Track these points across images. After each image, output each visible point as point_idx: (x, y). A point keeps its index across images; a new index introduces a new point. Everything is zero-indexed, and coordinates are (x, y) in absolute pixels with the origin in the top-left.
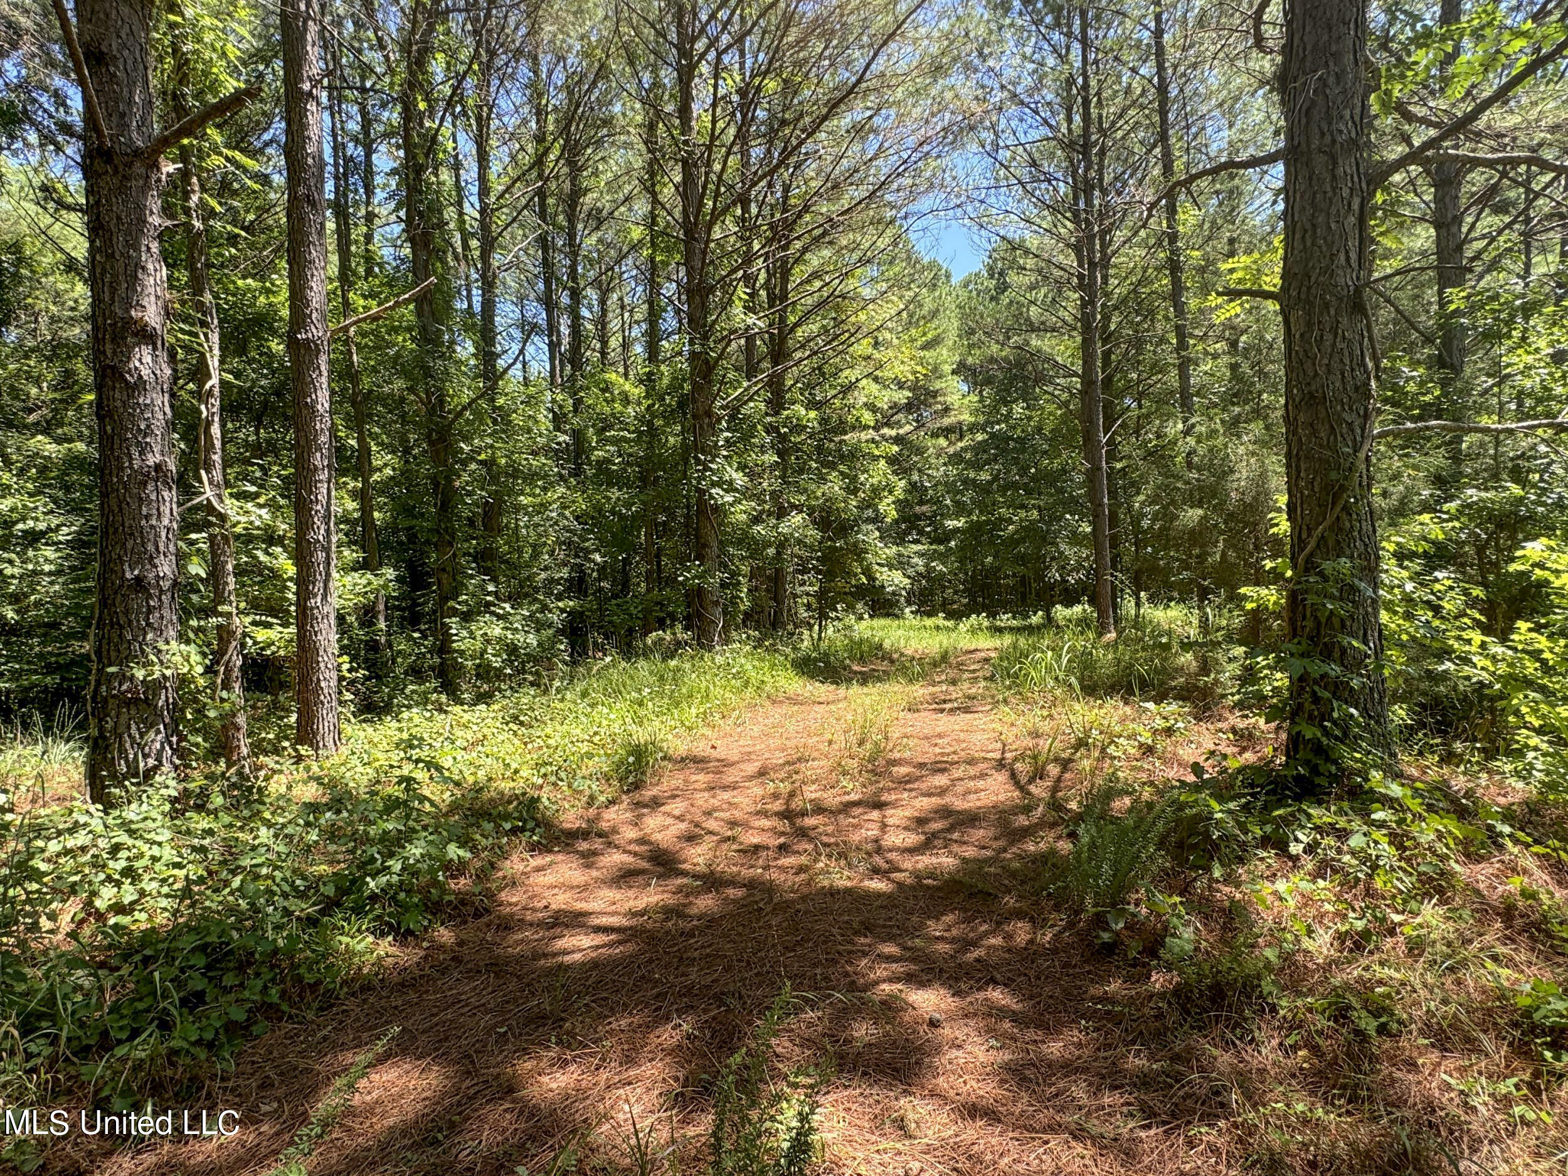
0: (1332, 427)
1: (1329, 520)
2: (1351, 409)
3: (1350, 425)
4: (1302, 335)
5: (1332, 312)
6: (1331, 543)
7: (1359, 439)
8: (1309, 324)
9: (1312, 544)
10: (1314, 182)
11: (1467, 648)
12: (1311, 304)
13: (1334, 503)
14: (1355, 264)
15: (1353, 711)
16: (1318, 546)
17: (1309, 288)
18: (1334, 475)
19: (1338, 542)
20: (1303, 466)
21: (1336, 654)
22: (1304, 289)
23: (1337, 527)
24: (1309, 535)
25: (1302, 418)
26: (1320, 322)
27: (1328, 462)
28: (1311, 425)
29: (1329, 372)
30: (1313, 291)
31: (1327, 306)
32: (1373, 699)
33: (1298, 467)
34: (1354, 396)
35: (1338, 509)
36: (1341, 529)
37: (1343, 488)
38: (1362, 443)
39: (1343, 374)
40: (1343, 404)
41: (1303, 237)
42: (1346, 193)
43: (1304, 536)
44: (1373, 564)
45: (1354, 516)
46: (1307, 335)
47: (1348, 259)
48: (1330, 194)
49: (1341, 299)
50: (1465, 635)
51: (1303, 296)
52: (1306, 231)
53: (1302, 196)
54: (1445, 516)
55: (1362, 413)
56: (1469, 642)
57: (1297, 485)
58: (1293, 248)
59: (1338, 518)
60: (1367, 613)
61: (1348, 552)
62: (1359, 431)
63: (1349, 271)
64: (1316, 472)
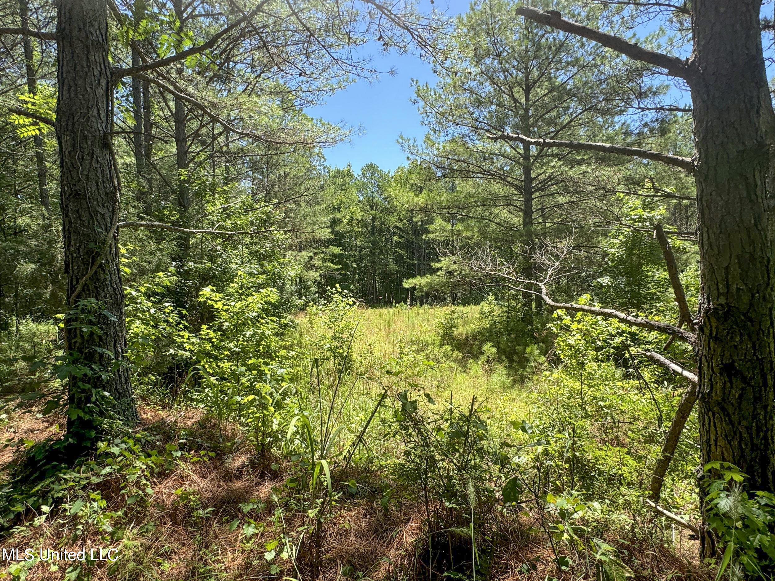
0: (91, 215)
1: (90, 273)
2: (103, 206)
3: (103, 215)
4: (69, 152)
5: (89, 143)
6: (91, 287)
7: (109, 224)
8: (74, 147)
9: (79, 288)
10: (75, 57)
11: (182, 340)
12: (75, 134)
13: (93, 263)
14: (104, 119)
15: (107, 394)
16: (83, 290)
17: (73, 124)
18: (92, 245)
19: (96, 288)
20: (72, 237)
21: (97, 358)
22: (70, 123)
23: (95, 278)
24: (78, 282)
25: (71, 206)
26: (81, 147)
27: (89, 236)
28: (78, 211)
29: (88, 179)
30: (76, 125)
31: (85, 138)
32: (121, 383)
33: (69, 238)
34: (105, 198)
35: (95, 267)
36: (98, 280)
37: (98, 254)
38: (111, 227)
39: (97, 183)
40: (98, 202)
41: (69, 90)
42: (96, 73)
43: (74, 283)
44: (119, 301)
45: (107, 272)
46: (73, 154)
47: (99, 113)
48: (86, 69)
49: (94, 136)
50: (181, 333)
51: (70, 127)
52: (71, 87)
53: (67, 64)
54: (169, 274)
55: (111, 209)
56: (183, 337)
57: (69, 250)
58: (63, 95)
59: (96, 272)
60: (116, 330)
61: (103, 294)
62: (109, 220)
63: (100, 121)
64: (81, 242)
